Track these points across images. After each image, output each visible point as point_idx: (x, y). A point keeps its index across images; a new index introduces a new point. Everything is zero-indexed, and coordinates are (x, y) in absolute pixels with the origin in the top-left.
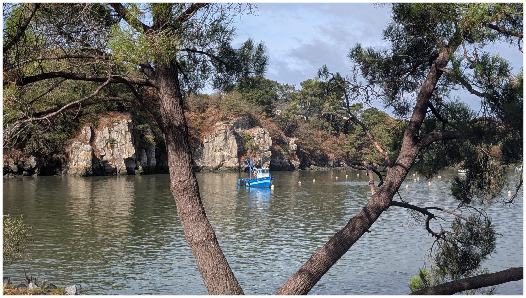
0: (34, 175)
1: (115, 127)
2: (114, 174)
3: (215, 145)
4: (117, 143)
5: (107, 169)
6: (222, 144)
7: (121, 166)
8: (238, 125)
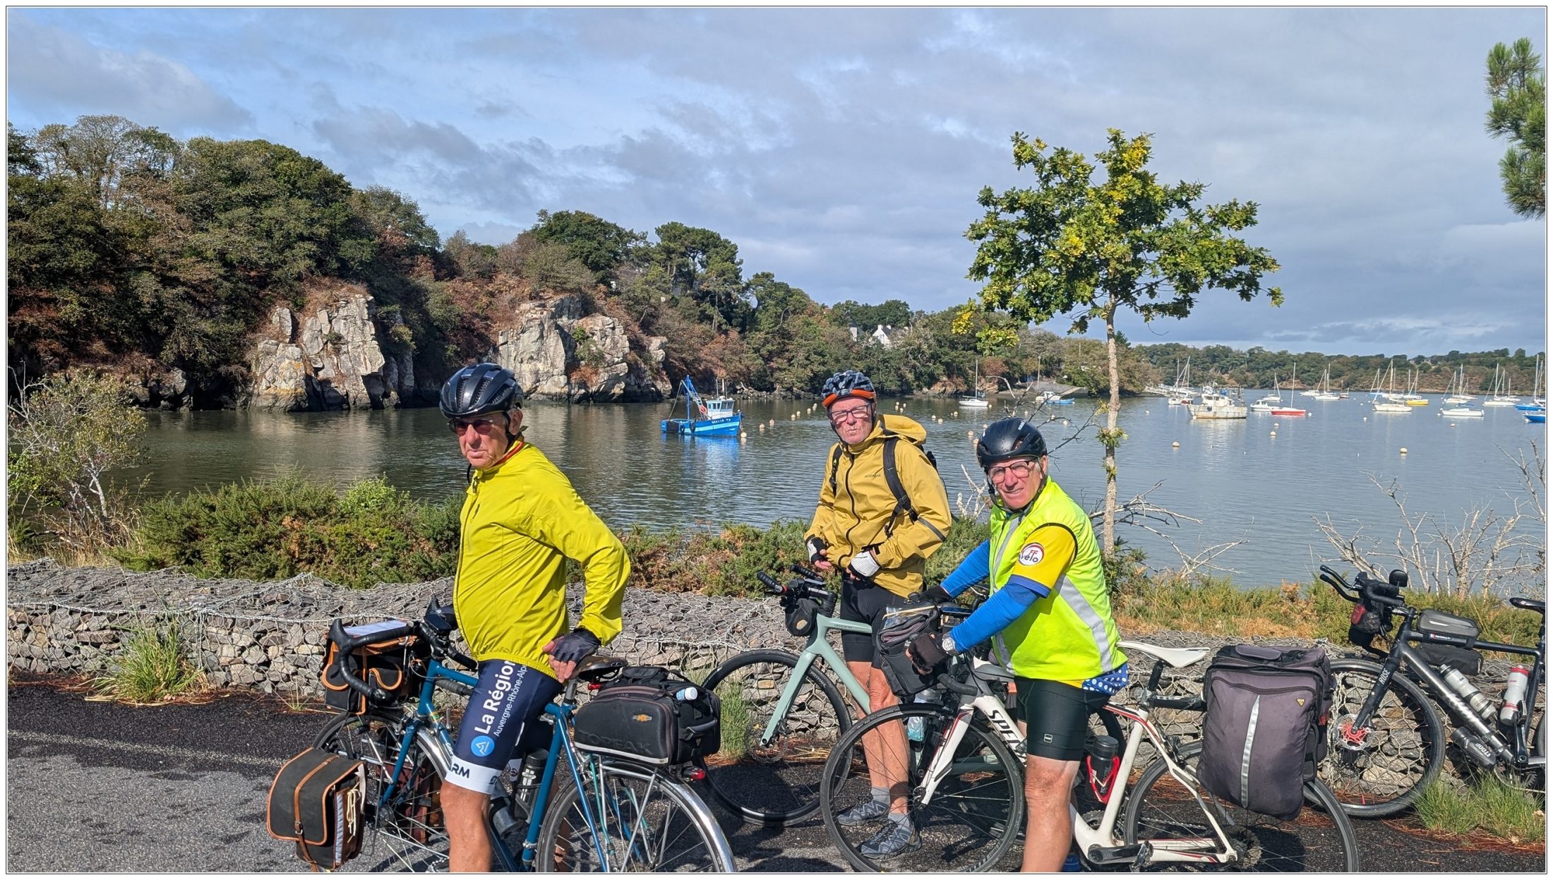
0: (182, 409)
1: (341, 310)
2: (345, 406)
3: (521, 349)
4: (347, 343)
5: (329, 397)
6: (534, 348)
7: (357, 391)
8: (562, 309)
